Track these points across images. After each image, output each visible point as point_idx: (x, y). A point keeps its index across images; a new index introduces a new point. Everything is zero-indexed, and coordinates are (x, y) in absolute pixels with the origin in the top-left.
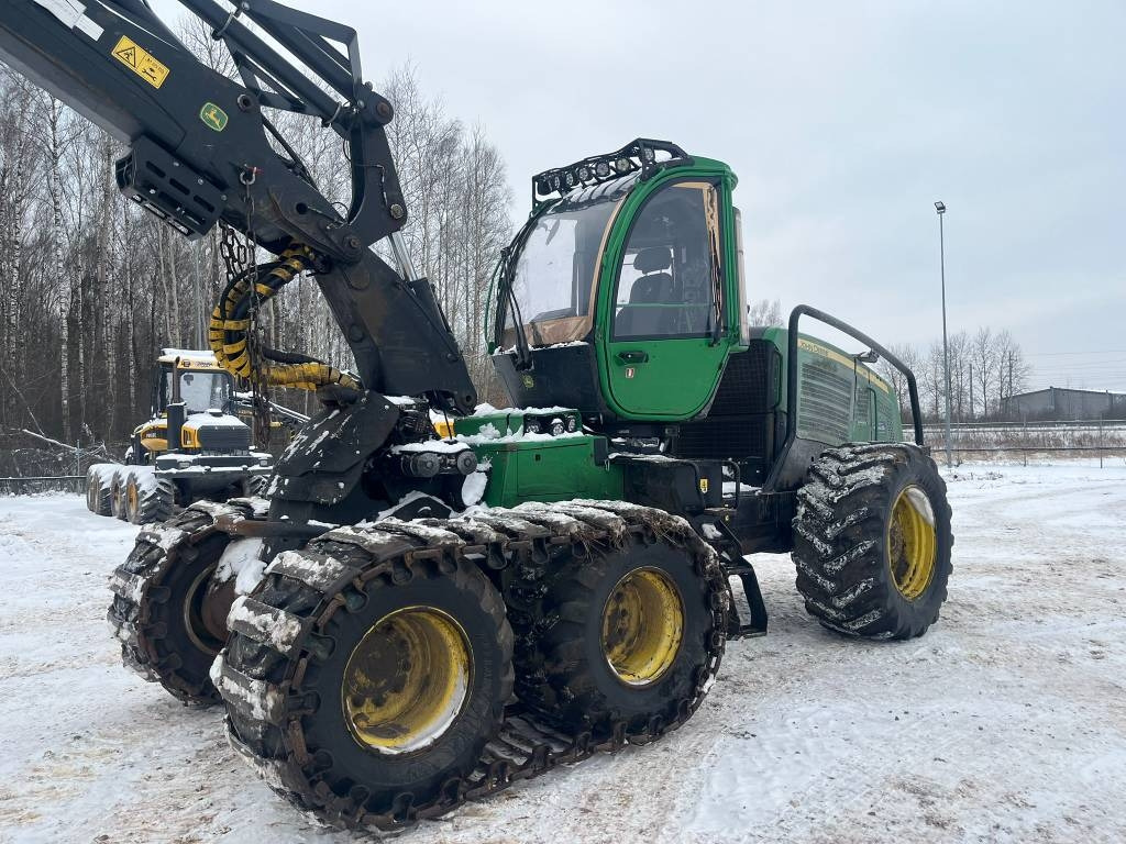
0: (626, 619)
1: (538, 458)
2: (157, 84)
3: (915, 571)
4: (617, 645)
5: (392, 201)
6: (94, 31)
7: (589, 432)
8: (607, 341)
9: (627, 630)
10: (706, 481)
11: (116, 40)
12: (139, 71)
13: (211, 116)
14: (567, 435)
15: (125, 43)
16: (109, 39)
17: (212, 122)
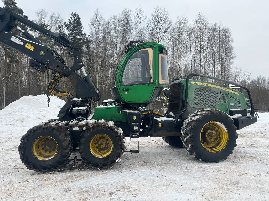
0: (109, 145)
1: (102, 111)
2: (32, 50)
3: (221, 145)
4: (106, 150)
5: (79, 62)
6: (22, 44)
7: (117, 106)
8: (119, 86)
9: (109, 147)
10: (135, 117)
11: (26, 44)
12: (29, 49)
13: (42, 53)
14: (111, 106)
15: (27, 44)
16: (25, 44)
17: (42, 54)
